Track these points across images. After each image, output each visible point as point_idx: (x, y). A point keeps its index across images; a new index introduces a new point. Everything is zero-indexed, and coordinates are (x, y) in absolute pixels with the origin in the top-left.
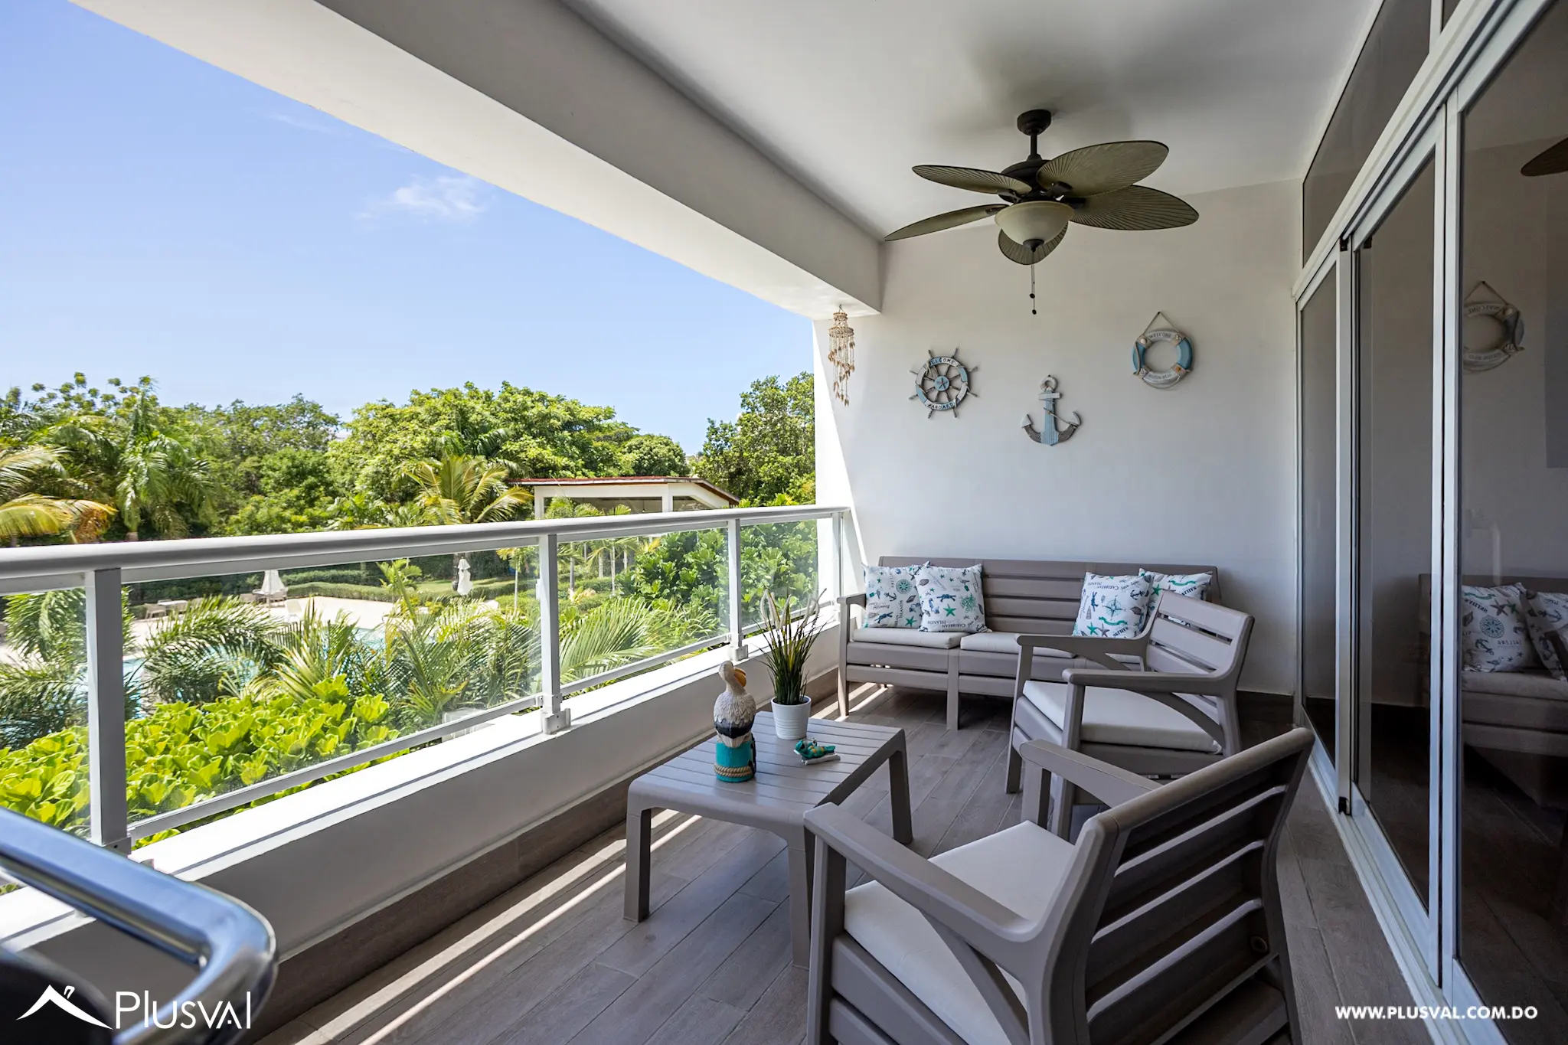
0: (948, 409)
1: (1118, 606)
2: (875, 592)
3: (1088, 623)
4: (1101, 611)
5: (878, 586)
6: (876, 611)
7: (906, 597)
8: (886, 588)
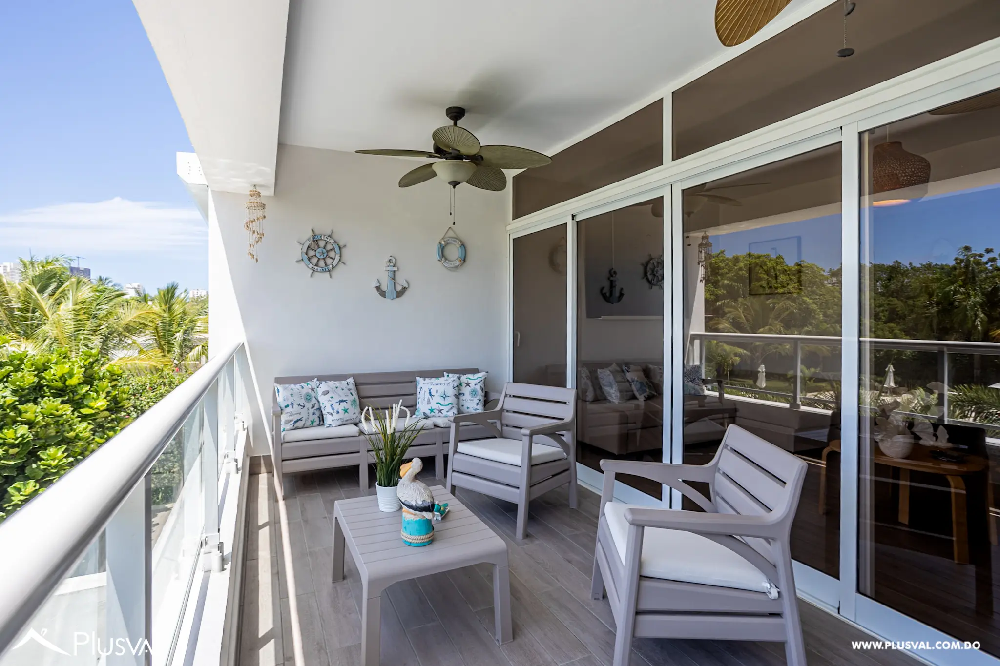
0: (326, 272)
1: (447, 395)
2: (289, 404)
3: (429, 407)
4: (437, 398)
5: (291, 399)
6: (291, 418)
7: (310, 405)
8: (298, 400)
